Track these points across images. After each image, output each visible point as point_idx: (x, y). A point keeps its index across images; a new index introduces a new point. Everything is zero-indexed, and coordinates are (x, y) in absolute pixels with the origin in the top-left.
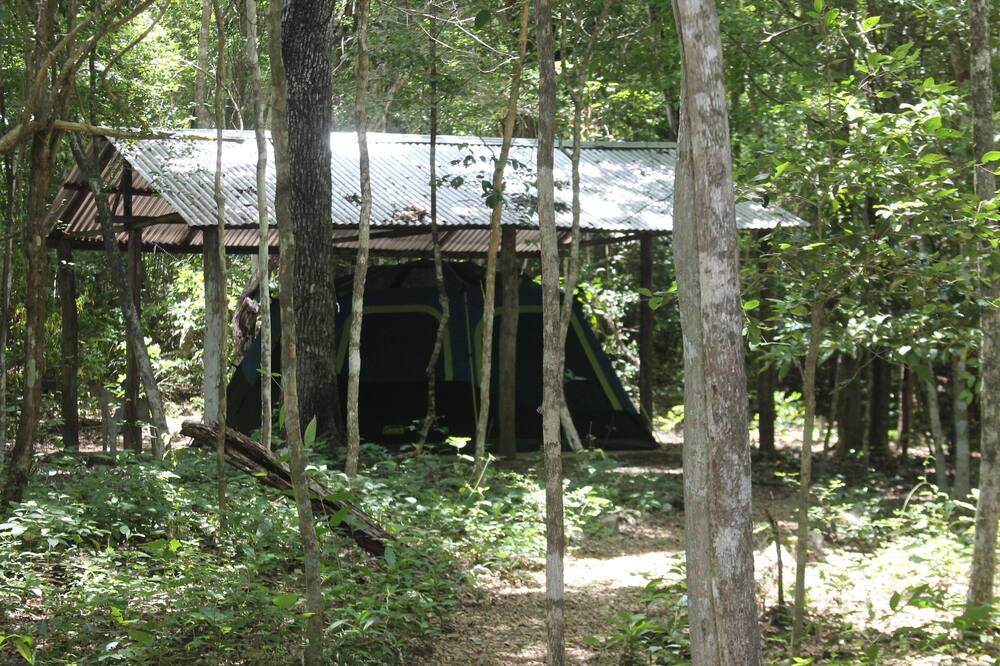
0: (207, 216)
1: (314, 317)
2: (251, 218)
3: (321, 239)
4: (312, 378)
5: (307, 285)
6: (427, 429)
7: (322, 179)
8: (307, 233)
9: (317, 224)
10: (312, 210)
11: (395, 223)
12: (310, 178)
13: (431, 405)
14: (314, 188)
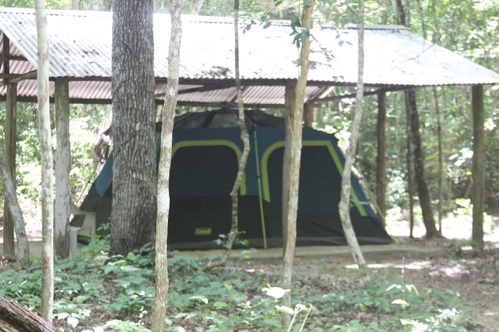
0: (57, 70)
1: (139, 150)
2: (92, 72)
3: (145, 87)
4: (137, 199)
5: (133, 124)
6: (231, 242)
7: (146, 38)
8: (134, 82)
9: (142, 74)
10: (137, 64)
11: (204, 77)
12: (136, 37)
13: (235, 223)
14: (139, 45)
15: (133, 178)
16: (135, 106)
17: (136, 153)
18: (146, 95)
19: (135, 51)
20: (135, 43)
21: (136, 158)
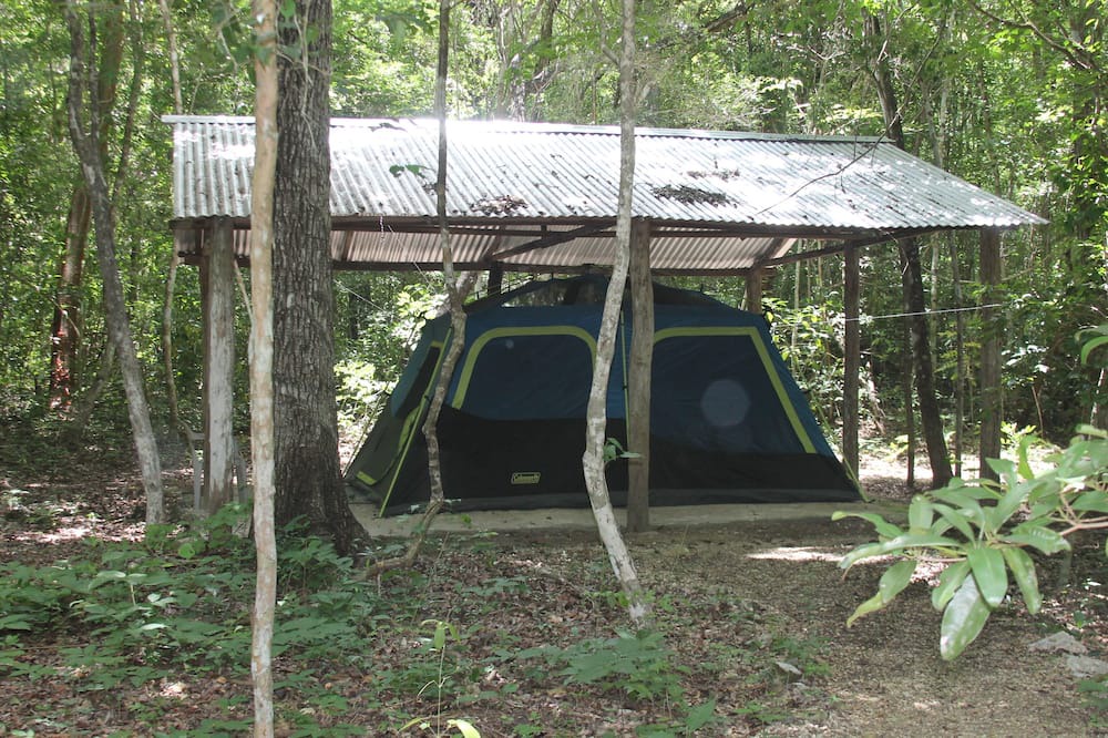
3: (304, 228)
4: (290, 433)
5: (282, 296)
9: (297, 206)
10: (289, 186)
11: (470, 214)
13: (436, 483)
14: (293, 152)
15: (281, 394)
16: (285, 263)
17: (286, 350)
18: (306, 243)
19: (285, 163)
20: (285, 149)
21: (286, 358)
